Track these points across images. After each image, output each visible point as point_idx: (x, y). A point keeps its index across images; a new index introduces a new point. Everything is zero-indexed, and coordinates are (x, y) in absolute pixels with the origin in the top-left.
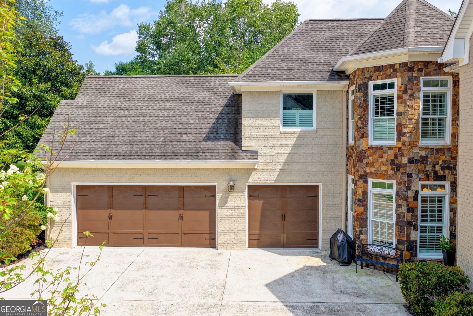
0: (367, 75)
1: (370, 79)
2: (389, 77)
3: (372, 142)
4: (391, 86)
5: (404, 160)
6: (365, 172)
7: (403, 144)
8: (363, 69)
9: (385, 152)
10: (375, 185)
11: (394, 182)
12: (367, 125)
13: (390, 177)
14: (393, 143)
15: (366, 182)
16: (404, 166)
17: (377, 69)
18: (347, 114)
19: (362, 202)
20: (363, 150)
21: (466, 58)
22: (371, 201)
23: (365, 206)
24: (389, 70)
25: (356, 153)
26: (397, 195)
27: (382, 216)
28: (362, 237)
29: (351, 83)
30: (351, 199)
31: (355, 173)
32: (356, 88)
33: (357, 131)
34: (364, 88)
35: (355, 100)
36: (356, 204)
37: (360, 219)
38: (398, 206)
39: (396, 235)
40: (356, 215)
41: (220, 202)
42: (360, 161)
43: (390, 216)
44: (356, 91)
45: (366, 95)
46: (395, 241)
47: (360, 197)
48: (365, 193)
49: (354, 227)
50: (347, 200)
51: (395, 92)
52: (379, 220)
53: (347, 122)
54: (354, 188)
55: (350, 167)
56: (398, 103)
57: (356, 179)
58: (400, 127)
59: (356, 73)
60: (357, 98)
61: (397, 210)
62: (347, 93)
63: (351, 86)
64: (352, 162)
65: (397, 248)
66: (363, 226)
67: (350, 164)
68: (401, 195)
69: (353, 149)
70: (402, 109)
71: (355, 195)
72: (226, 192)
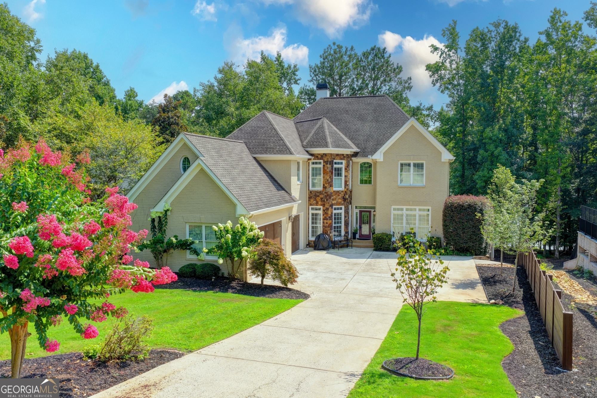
0: (333, 157)
1: (334, 159)
2: (341, 159)
3: (335, 189)
4: (342, 163)
5: (347, 196)
6: (332, 203)
7: (347, 190)
8: (331, 154)
9: (340, 193)
10: (335, 209)
11: (343, 207)
12: (333, 181)
13: (342, 205)
14: (343, 188)
15: (332, 208)
16: (347, 199)
17: (337, 155)
18: (309, 174)
19: (331, 218)
20: (331, 193)
21: (382, 160)
22: (333, 217)
23: (332, 219)
24: (342, 156)
25: (326, 194)
26: (345, 212)
27: (338, 223)
28: (331, 235)
29: (316, 158)
30: (313, 219)
31: (324, 204)
32: (326, 162)
33: (328, 183)
34: (332, 163)
35: (323, 168)
36: (327, 219)
37: (330, 226)
38: (345, 217)
39: (345, 230)
40: (328, 225)
41: (288, 229)
42: (330, 198)
43: (341, 223)
44: (327, 164)
45: (332, 167)
46: (343, 233)
47: (330, 216)
48: (332, 213)
49: (323, 232)
50: (309, 220)
51: (343, 166)
52: (336, 225)
53: (309, 178)
54: (321, 212)
55: (315, 202)
56: (345, 171)
57: (328, 207)
58: (346, 182)
59: (325, 155)
60: (328, 167)
61: (345, 219)
62: (309, 162)
63: (313, 159)
64: (318, 199)
65: (345, 236)
66: (331, 229)
67: (314, 200)
68: (347, 212)
69: (320, 193)
70: (347, 174)
71: (325, 215)
72: (289, 223)
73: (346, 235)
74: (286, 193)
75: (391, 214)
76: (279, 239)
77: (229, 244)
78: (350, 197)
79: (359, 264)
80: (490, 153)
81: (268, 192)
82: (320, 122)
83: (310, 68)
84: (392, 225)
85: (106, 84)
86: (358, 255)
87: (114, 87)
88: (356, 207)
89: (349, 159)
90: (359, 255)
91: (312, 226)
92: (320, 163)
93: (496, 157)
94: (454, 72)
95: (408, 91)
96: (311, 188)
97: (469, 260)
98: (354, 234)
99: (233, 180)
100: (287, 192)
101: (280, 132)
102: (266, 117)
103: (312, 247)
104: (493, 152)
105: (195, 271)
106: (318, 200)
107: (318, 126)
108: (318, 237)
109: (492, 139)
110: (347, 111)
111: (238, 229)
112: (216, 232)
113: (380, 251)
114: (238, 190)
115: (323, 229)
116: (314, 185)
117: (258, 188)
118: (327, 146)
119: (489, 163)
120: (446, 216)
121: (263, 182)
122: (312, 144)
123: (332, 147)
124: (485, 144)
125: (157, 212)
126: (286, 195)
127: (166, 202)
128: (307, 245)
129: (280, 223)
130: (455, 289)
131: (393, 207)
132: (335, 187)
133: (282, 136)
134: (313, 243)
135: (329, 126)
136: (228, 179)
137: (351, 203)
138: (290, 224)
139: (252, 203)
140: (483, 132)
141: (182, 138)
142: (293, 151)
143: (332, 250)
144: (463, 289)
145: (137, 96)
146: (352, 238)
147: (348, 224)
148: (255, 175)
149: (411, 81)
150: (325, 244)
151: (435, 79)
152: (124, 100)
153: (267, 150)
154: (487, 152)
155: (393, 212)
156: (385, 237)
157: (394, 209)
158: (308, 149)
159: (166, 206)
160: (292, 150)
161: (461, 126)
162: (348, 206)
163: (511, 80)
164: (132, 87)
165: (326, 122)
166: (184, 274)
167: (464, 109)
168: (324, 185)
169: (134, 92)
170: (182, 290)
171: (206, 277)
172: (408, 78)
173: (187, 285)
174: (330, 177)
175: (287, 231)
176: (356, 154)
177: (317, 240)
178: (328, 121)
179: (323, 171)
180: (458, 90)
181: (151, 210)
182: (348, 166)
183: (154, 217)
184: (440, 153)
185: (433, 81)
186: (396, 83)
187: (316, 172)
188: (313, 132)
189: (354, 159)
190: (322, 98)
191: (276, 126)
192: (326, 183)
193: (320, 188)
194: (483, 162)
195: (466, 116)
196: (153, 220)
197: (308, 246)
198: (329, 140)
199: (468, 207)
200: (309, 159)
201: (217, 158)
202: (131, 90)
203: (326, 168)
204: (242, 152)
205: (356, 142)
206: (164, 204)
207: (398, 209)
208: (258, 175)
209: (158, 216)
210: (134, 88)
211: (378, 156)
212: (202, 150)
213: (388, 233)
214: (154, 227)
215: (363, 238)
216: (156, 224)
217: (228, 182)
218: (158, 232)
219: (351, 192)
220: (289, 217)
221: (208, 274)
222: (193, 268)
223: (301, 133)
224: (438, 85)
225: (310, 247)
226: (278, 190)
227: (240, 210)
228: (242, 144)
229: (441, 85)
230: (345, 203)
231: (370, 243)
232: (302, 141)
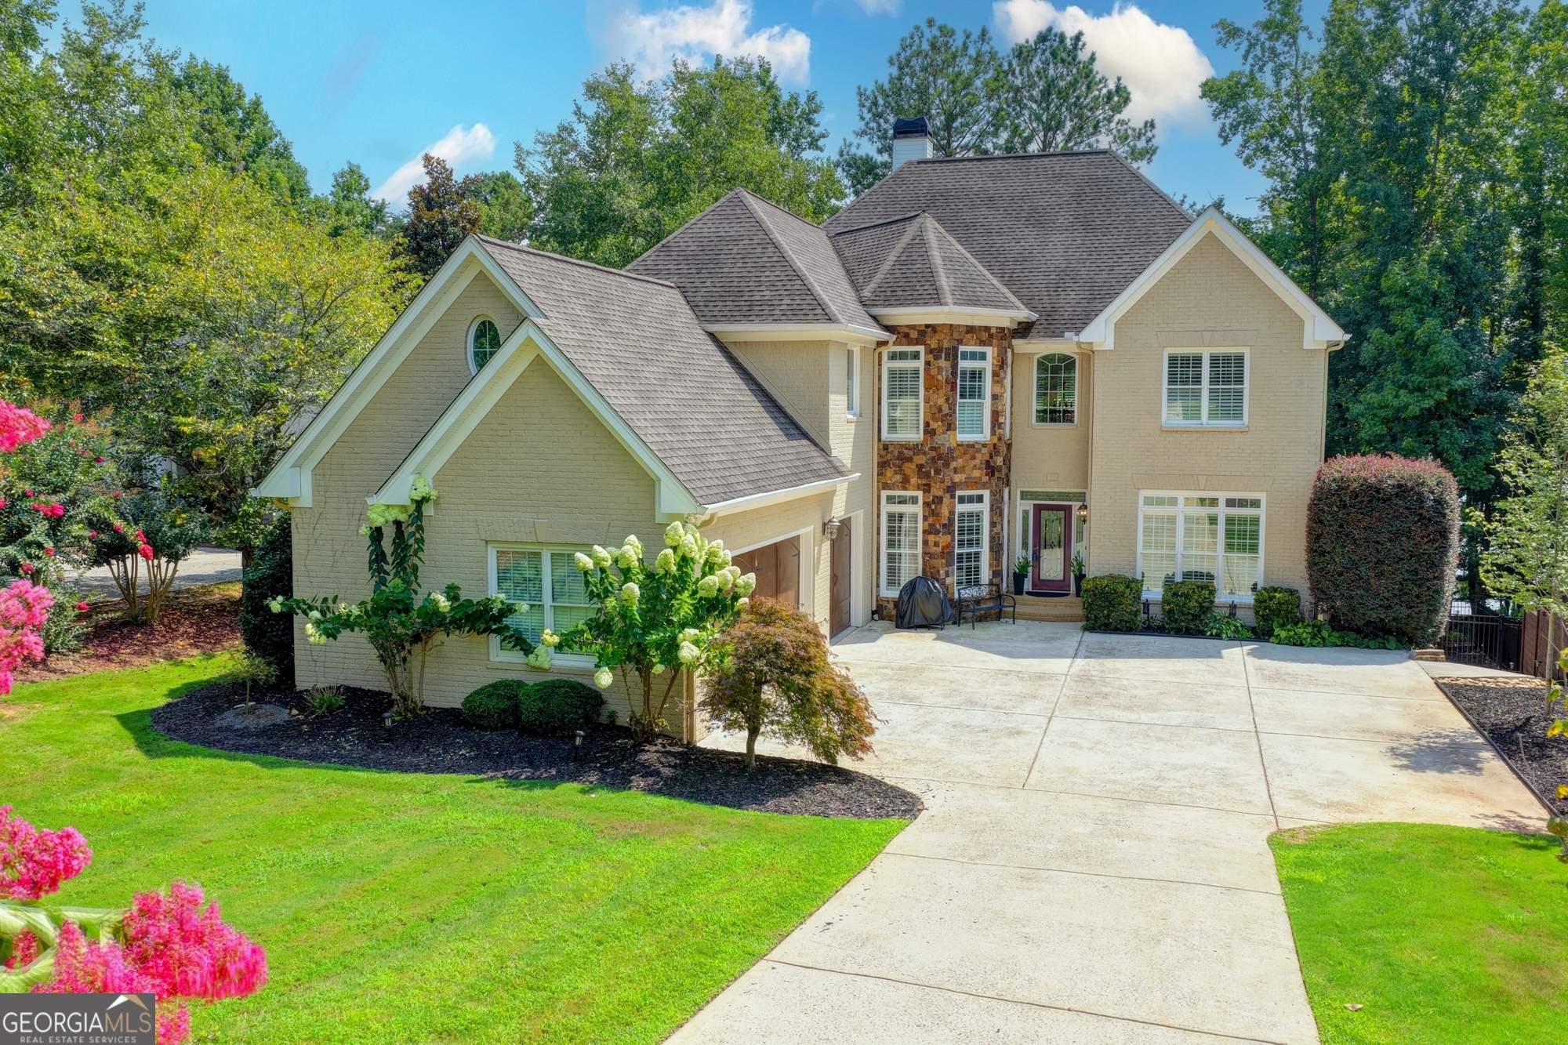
0: (956, 336)
1: (960, 342)
2: (982, 343)
3: (962, 437)
4: (983, 357)
5: (999, 461)
6: (953, 483)
7: (1000, 439)
8: (951, 325)
9: (978, 451)
10: (962, 500)
11: (986, 494)
12: (954, 412)
13: (984, 486)
14: (985, 436)
15: (953, 497)
16: (1000, 469)
17: (970, 329)
18: (880, 389)
19: (948, 527)
20: (950, 449)
21: (1109, 344)
22: (956, 525)
23: (951, 533)
24: (984, 334)
25: (934, 453)
26: (992, 510)
27: (970, 543)
28: (948, 581)
29: (904, 340)
30: (891, 531)
31: (928, 485)
32: (935, 353)
33: (942, 418)
34: (952, 355)
35: (926, 371)
36: (937, 532)
37: (947, 553)
38: (993, 524)
39: (990, 565)
40: (939, 550)
41: (819, 562)
42: (947, 465)
43: (978, 543)
44: (937, 358)
45: (955, 366)
46: (985, 575)
47: (945, 521)
48: (952, 513)
49: (924, 571)
50: (878, 534)
51: (988, 366)
52: (965, 550)
53: (880, 403)
54: (918, 509)
55: (898, 477)
56: (994, 382)
57: (940, 493)
58: (996, 414)
59: (933, 328)
60: (940, 369)
61: (991, 531)
62: (880, 353)
63: (895, 344)
64: (910, 468)
65: (991, 584)
66: (950, 564)
67: (896, 473)
68: (996, 510)
69: (916, 448)
70: (998, 390)
71: (931, 520)
72: (822, 542)
73: (995, 581)
74: (813, 448)
75: (1136, 517)
76: (791, 593)
77: (632, 618)
78: (1007, 461)
79: (1052, 676)
80: (1403, 335)
81: (758, 441)
82: (912, 229)
83: (860, 94)
84: (1140, 549)
85: (281, 155)
86: (1039, 645)
87: (303, 165)
88: (1025, 495)
89: (1005, 344)
90: (1044, 645)
91: (889, 554)
92: (916, 356)
93: (1418, 348)
94: (1286, 101)
95: (1145, 162)
96: (885, 435)
97: (1400, 662)
98: (1019, 578)
99: (646, 396)
100: (816, 445)
101: (791, 254)
102: (746, 208)
103: (889, 618)
104: (1412, 333)
105: (517, 706)
106: (908, 472)
107: (906, 238)
108: (912, 586)
109: (1407, 294)
110: (991, 199)
111: (667, 563)
112: (586, 573)
113: (1105, 632)
114: (662, 431)
115: (924, 563)
116: (893, 426)
117: (728, 429)
118: (937, 299)
119: (1398, 366)
120: (1321, 522)
121: (742, 409)
122: (892, 295)
123: (955, 304)
124: (1386, 310)
125: (388, 506)
126: (814, 453)
127: (419, 473)
128: (873, 613)
129: (794, 542)
130: (1411, 771)
131: (1145, 493)
132: (963, 432)
133: (800, 265)
134: (891, 606)
135: (940, 238)
136: (630, 395)
137: (1008, 485)
138: (826, 546)
139: (710, 474)
140: (1378, 274)
141: (472, 255)
142: (836, 312)
143: (951, 630)
144: (1441, 771)
145: (367, 187)
146: (1012, 589)
147: (1001, 545)
148: (714, 386)
149: (1155, 131)
150: (932, 611)
151: (1228, 122)
152: (331, 198)
153: (750, 311)
154: (1392, 333)
155: (1144, 510)
156: (1121, 588)
157: (1149, 501)
158: (879, 311)
159: (419, 485)
160: (833, 308)
161: (1306, 260)
162: (1001, 492)
163: (1472, 117)
164: (355, 162)
165: (931, 227)
166: (480, 716)
167: (1315, 210)
168: (927, 424)
169: (360, 177)
170: (472, 777)
171: (554, 730)
172: (1146, 123)
173: (488, 756)
174: (947, 400)
175: (816, 570)
176: (1024, 330)
177: (905, 598)
178: (937, 225)
179: (925, 379)
180: (1296, 154)
181: (369, 501)
182: (1002, 364)
183: (379, 521)
184: (1298, 323)
185: (1223, 130)
186: (1111, 138)
187: (900, 384)
188: (892, 258)
189: (1019, 344)
190: (911, 163)
191: (777, 235)
192: (934, 419)
193: (916, 436)
194: (1378, 366)
195: (1322, 229)
196: (377, 534)
197: (876, 616)
198: (944, 282)
199: (1397, 495)
200: (881, 344)
201: (590, 326)
202: (352, 171)
203: (934, 372)
204: (672, 313)
205: (1025, 292)
206: (412, 478)
207: (1160, 502)
208: (725, 386)
209: (391, 518)
210: (358, 167)
211: (1100, 333)
212: (538, 295)
213: (1129, 575)
214: (378, 558)
215: (1048, 590)
216: (387, 545)
217: (628, 402)
218: (392, 573)
219: (1009, 446)
220: (824, 525)
221: (562, 721)
222: (509, 699)
223: (853, 265)
224: (1237, 140)
225: (882, 618)
226: (790, 437)
227: (671, 498)
228: (671, 291)
229: (1246, 141)
230: (994, 481)
231: (1071, 604)
232: (856, 288)
